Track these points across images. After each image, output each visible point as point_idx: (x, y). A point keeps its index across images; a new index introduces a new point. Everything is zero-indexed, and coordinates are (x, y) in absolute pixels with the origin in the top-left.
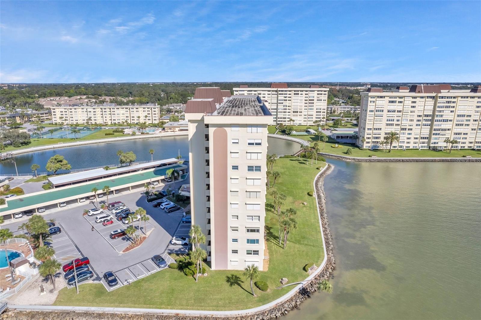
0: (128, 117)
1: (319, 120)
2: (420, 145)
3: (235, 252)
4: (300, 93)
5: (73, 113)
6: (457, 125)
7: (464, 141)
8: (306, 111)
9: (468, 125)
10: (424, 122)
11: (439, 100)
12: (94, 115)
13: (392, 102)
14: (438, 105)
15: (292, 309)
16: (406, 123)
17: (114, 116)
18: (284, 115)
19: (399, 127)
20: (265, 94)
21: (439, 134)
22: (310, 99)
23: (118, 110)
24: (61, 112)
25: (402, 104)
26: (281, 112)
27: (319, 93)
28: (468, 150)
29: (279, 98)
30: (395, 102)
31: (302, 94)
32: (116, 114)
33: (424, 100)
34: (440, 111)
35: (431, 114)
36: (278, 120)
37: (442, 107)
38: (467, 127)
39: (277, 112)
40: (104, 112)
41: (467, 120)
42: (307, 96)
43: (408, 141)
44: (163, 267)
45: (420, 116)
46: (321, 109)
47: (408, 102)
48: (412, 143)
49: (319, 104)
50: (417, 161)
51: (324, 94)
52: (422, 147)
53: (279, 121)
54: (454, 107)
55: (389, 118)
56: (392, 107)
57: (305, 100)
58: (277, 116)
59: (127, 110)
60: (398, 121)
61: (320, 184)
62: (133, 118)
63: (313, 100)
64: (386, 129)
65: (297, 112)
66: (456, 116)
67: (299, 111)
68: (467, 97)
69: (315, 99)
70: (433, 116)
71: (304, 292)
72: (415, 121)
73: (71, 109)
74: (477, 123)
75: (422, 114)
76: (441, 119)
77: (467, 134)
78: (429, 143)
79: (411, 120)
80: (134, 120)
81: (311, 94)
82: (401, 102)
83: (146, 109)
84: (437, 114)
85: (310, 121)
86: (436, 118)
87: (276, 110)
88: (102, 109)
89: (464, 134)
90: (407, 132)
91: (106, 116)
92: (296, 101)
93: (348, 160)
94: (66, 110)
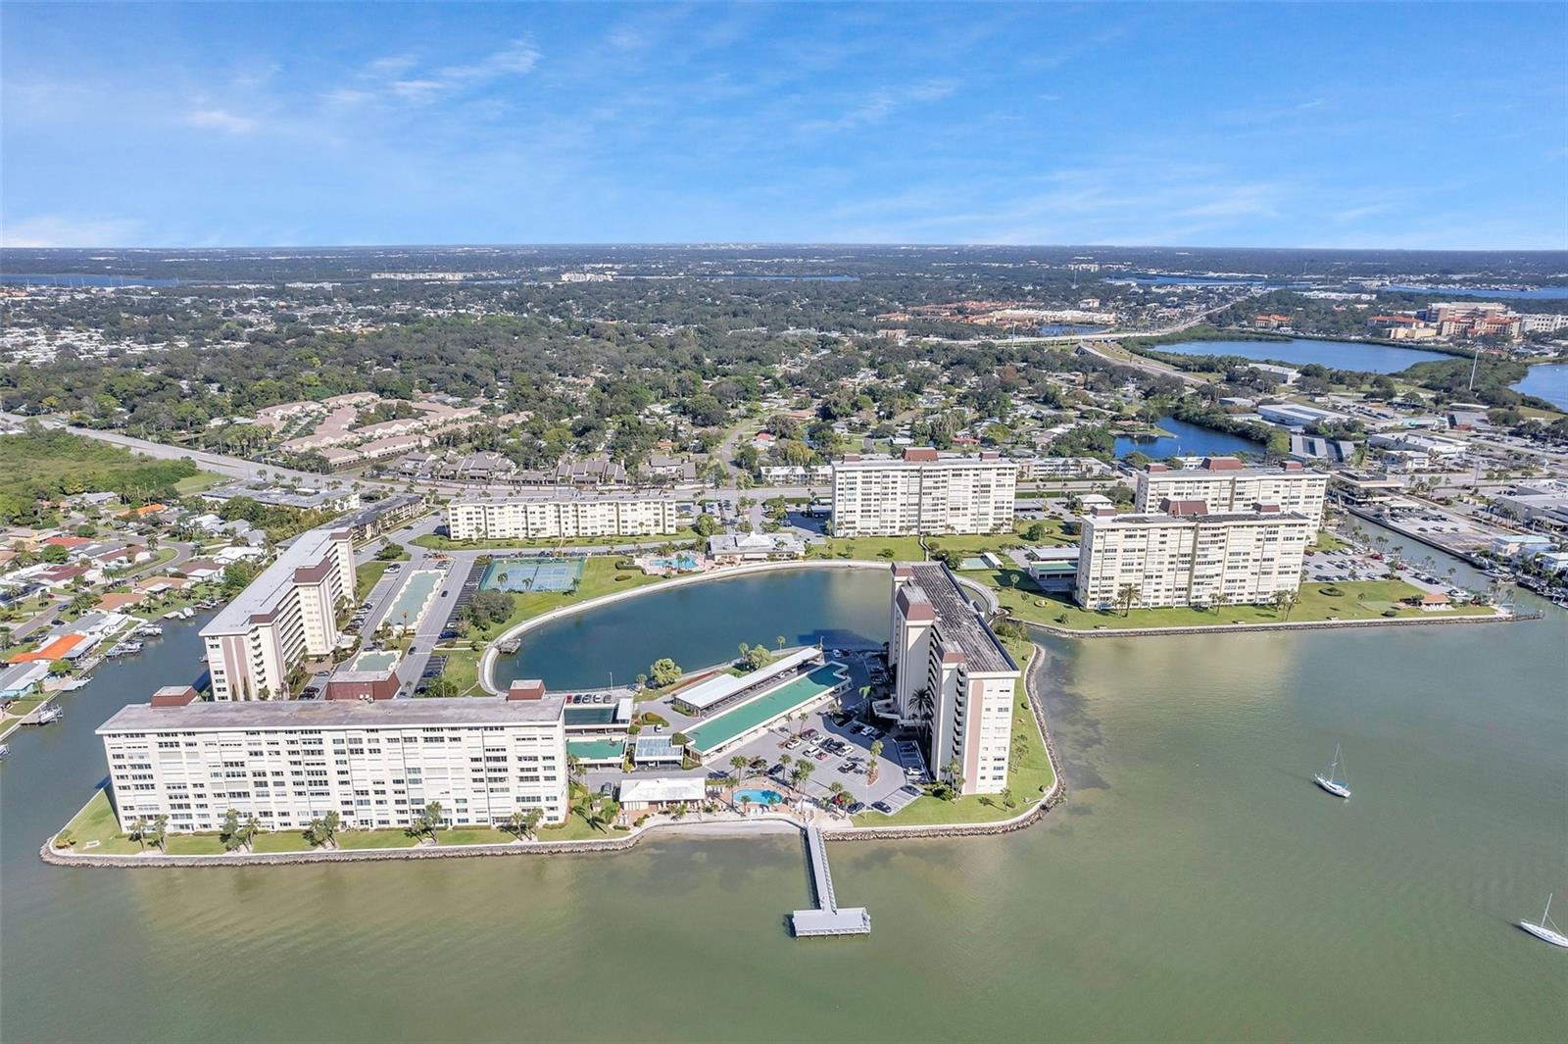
0: (613, 521)
1: (1001, 522)
2: (1175, 600)
3: (983, 778)
4: (964, 472)
5: (496, 516)
6: (1229, 568)
7: (1241, 591)
8: (975, 505)
9: (1246, 567)
10: (1181, 566)
11: (1200, 532)
12: (541, 518)
13: (1131, 536)
14: (1200, 539)
15: (1037, 820)
16: (1152, 568)
17: (584, 519)
18: (933, 516)
19: (1142, 574)
20: (896, 477)
21: (1202, 583)
22: (983, 483)
23: (593, 508)
24: (468, 513)
25: (1145, 539)
26: (928, 510)
27: (1000, 472)
28: (1247, 605)
29: (924, 484)
30: (1135, 536)
31: (967, 475)
32: (589, 517)
33: (1178, 531)
34: (1203, 549)
35: (1190, 552)
36: (922, 525)
37: (1205, 543)
38: (1244, 570)
39: (919, 510)
40: (564, 512)
41: (1244, 560)
42: (976, 478)
43: (1157, 594)
44: (918, 796)
45: (1173, 556)
46: (1003, 502)
47: (1155, 536)
48: (1162, 597)
49: (1000, 493)
50: (1166, 633)
51: (1010, 474)
52: (1178, 603)
53: (924, 527)
54: (1224, 541)
55: (1125, 561)
56: (1131, 544)
57: (974, 486)
58: (919, 519)
59: (610, 507)
60: (1140, 564)
61: (1032, 686)
62: (625, 524)
63: (989, 486)
64: (1121, 578)
65: (959, 509)
66: (1228, 554)
67: (961, 506)
68: (1243, 526)
69: (993, 484)
70: (1193, 555)
71: (1043, 807)
72: (1166, 563)
73: (491, 508)
74: (1258, 563)
75: (1176, 553)
76: (1204, 560)
77: (1244, 581)
78: (1188, 596)
79: (1161, 563)
80: (626, 527)
81: (985, 475)
82: (1143, 536)
83: (652, 505)
84: (1198, 553)
85: (982, 525)
86: (1197, 560)
87: (917, 507)
88: (558, 505)
89: (1241, 581)
90: (1155, 580)
91: (567, 520)
92: (956, 488)
93: (1064, 636)
94: (478, 510)
